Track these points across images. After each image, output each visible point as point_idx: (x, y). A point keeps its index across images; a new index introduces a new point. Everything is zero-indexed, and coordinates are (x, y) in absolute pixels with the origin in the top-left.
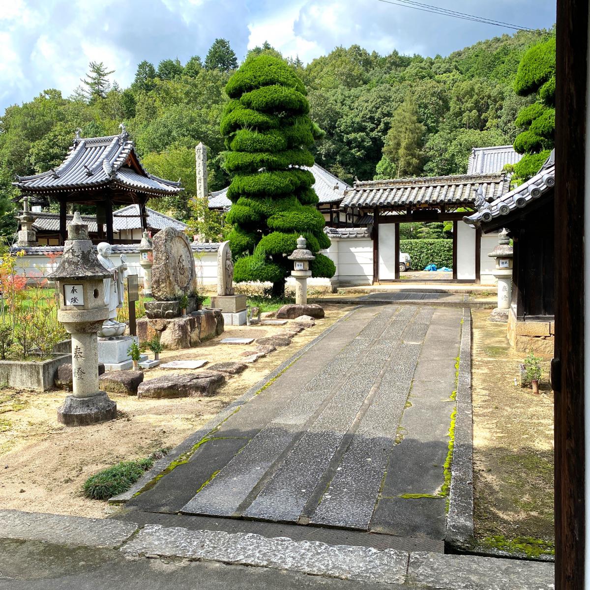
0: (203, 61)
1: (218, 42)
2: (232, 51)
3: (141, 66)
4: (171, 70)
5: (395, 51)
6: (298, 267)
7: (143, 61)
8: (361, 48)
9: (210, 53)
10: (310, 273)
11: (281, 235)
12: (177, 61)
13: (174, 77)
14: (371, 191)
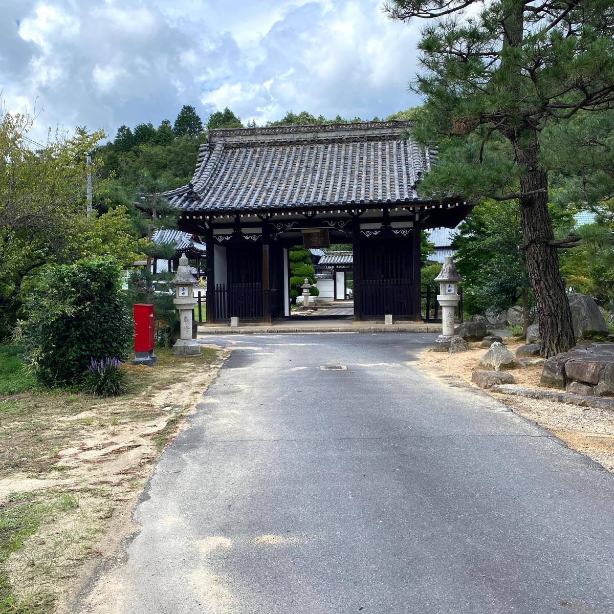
0: (172, 125)
1: (185, 107)
2: (198, 117)
3: (120, 130)
4: (145, 133)
5: (338, 116)
6: (305, 291)
7: (122, 125)
8: (309, 114)
9: (179, 118)
10: (310, 294)
11: (298, 278)
12: (150, 124)
13: (148, 140)
14: (333, 256)
